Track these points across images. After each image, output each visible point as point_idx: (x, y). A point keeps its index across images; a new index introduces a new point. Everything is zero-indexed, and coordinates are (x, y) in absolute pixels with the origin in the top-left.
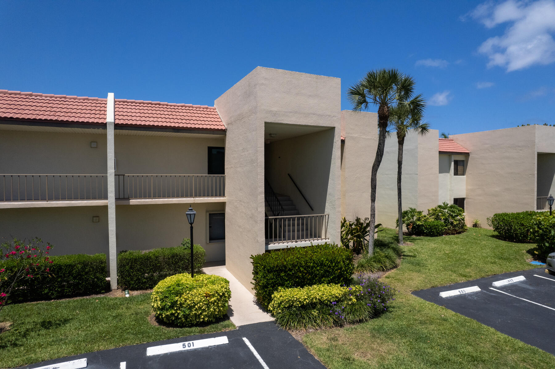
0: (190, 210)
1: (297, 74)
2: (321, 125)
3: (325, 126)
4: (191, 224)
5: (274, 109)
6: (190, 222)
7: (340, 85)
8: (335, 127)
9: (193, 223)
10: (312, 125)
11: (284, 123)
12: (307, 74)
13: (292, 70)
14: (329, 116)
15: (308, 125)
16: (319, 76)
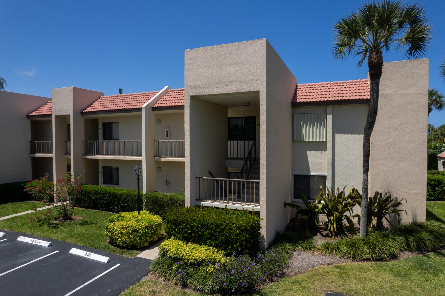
0: (137, 166)
1: (218, 47)
2: (243, 91)
3: (248, 91)
4: (138, 176)
5: (198, 83)
6: (138, 175)
7: (266, 46)
8: (259, 91)
9: (139, 176)
10: (233, 92)
11: (206, 94)
12: (228, 44)
13: (213, 45)
14: (252, 80)
15: (229, 92)
16: (240, 43)
